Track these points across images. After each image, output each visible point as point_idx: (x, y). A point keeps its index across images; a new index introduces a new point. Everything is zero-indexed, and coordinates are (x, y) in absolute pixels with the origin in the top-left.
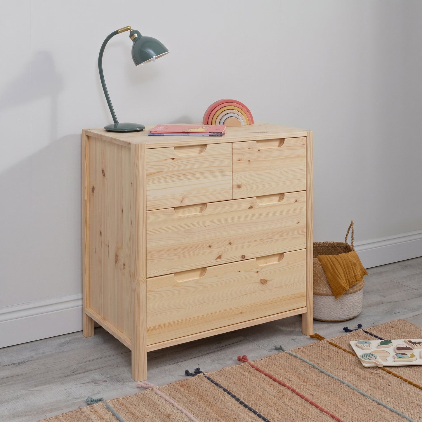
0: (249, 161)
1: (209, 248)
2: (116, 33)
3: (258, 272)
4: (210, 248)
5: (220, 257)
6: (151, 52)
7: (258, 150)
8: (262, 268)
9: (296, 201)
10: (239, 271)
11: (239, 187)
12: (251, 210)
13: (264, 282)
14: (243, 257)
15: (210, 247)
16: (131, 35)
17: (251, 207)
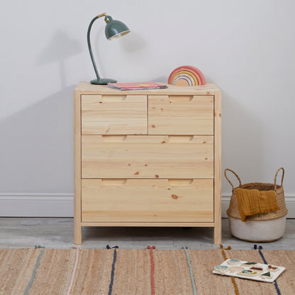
0: (162, 109)
1: (129, 166)
2: (97, 18)
3: (169, 189)
5: (137, 173)
6: (115, 30)
7: (170, 102)
8: (173, 187)
11: (153, 126)
12: (163, 144)
14: (157, 176)
16: (106, 19)
17: (164, 142)
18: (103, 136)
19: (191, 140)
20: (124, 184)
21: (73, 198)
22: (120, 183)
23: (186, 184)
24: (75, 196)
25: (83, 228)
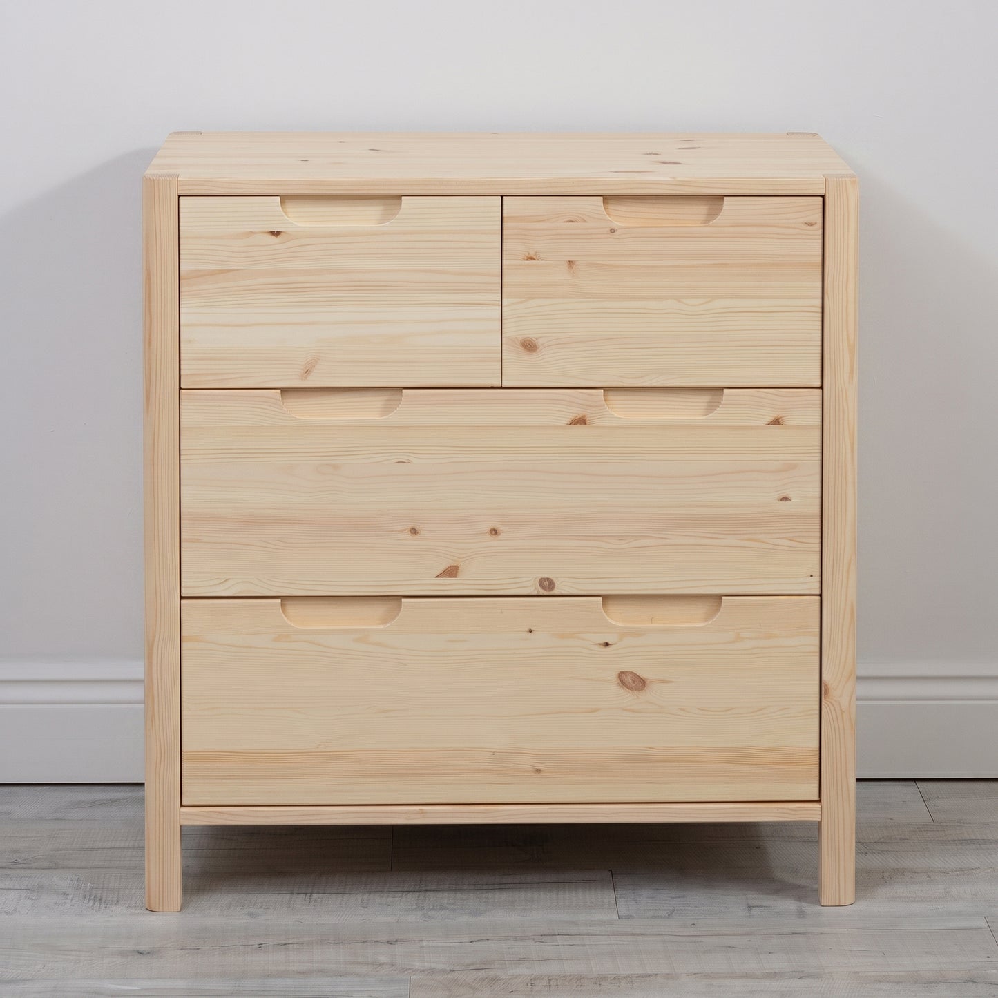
0: (570, 262)
1: (409, 535)
3: (607, 645)
4: (417, 536)
5: (451, 572)
7: (609, 229)
8: (623, 634)
9: (776, 422)
10: (531, 631)
11: (529, 346)
12: (579, 429)
13: (633, 682)
14: (547, 584)
15: (414, 531)
17: (581, 421)
18: (285, 391)
19: (710, 409)
20: (385, 621)
21: (137, 693)
22: (367, 620)
23: (687, 620)
24: (148, 683)
25: (185, 833)
